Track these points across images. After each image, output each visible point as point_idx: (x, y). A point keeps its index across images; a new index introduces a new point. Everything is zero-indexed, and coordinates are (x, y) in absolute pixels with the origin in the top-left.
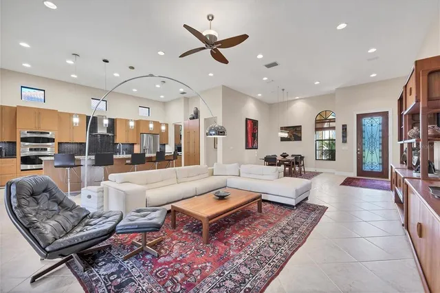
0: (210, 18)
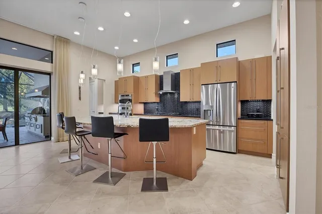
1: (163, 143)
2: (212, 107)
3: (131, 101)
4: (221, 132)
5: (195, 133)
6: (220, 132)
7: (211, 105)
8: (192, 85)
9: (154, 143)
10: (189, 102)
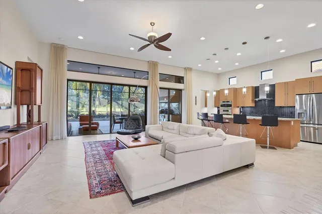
0: (152, 24)
1: (273, 127)
2: (306, 111)
3: (230, 106)
4: (316, 129)
5: (292, 124)
6: (314, 129)
7: (305, 109)
8: (287, 94)
9: (268, 127)
10: (284, 107)
